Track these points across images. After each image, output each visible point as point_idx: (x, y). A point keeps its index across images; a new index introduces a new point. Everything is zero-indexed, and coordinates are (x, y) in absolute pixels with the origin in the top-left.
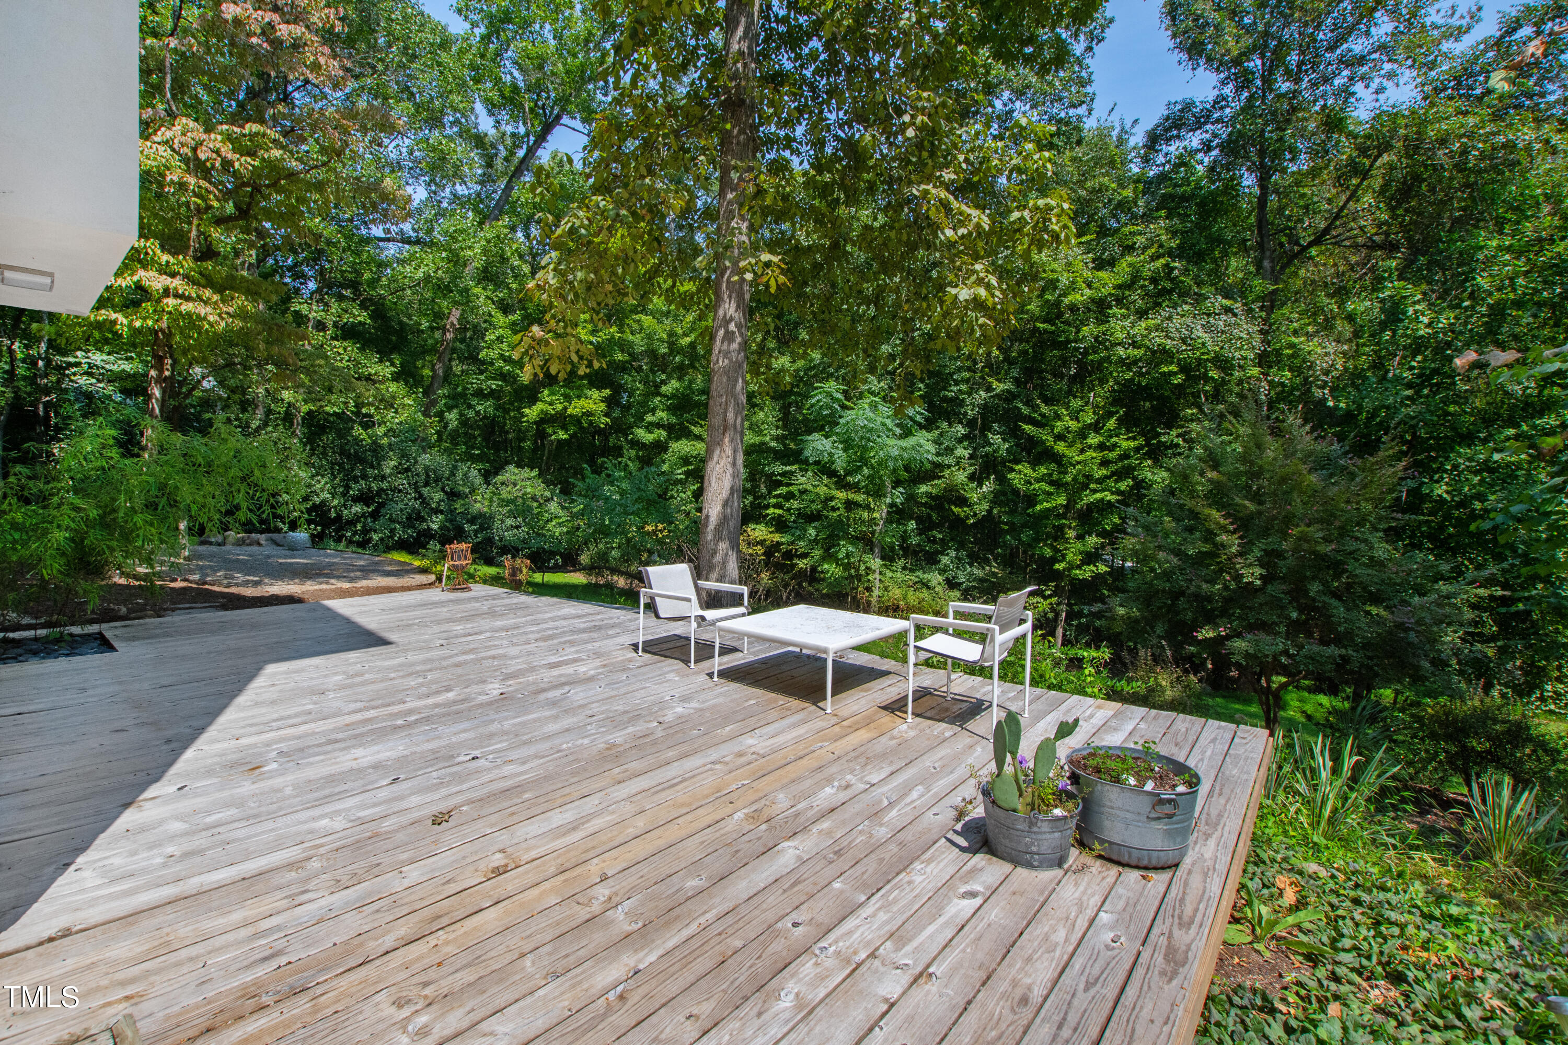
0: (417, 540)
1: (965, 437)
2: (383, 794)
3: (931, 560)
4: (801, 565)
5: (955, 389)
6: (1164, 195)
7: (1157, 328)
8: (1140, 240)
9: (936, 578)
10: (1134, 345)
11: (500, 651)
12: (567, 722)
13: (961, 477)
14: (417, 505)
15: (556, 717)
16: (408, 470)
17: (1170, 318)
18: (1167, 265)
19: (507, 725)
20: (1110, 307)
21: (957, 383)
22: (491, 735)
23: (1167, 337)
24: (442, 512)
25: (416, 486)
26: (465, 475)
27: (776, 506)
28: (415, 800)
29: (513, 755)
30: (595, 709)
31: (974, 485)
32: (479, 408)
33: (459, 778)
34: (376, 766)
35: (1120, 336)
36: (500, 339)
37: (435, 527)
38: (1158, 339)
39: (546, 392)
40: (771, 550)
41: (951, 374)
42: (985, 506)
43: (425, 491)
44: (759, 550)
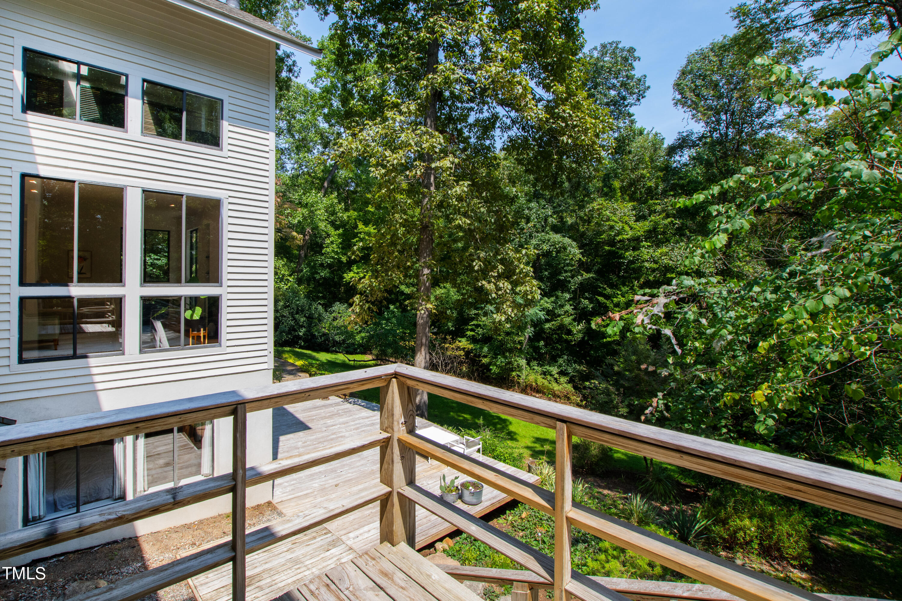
0: (293, 339)
1: (570, 300)
2: (324, 479)
3: (553, 360)
4: (483, 361)
5: (564, 275)
6: (673, 184)
7: (666, 254)
8: (659, 208)
9: (554, 370)
10: (656, 262)
11: (343, 434)
12: (362, 462)
13: (567, 320)
14: (292, 323)
15: (359, 460)
16: (288, 306)
17: (673, 250)
18: (672, 221)
19: (348, 462)
20: (642, 241)
21: (566, 271)
22: (344, 465)
23: (670, 259)
24: (304, 327)
25: (292, 314)
26: (315, 308)
27: (472, 330)
28: (330, 481)
29: (350, 471)
30: (370, 458)
31: (576, 324)
32: (322, 274)
33: (339, 476)
34: (320, 472)
35: (647, 257)
36: (332, 243)
37: (301, 334)
38: (666, 261)
39: (355, 268)
40: (468, 353)
41: (563, 268)
42: (580, 335)
43: (297, 316)
44: (462, 353)
